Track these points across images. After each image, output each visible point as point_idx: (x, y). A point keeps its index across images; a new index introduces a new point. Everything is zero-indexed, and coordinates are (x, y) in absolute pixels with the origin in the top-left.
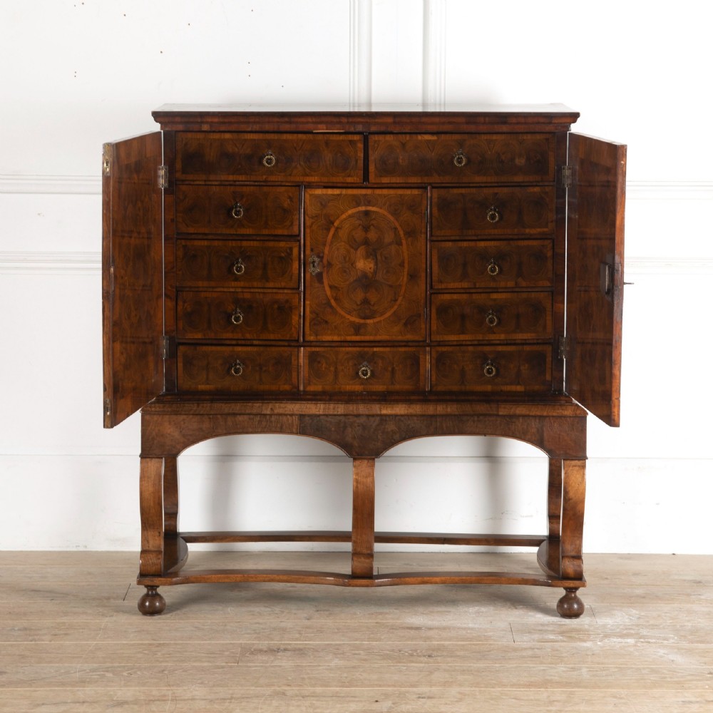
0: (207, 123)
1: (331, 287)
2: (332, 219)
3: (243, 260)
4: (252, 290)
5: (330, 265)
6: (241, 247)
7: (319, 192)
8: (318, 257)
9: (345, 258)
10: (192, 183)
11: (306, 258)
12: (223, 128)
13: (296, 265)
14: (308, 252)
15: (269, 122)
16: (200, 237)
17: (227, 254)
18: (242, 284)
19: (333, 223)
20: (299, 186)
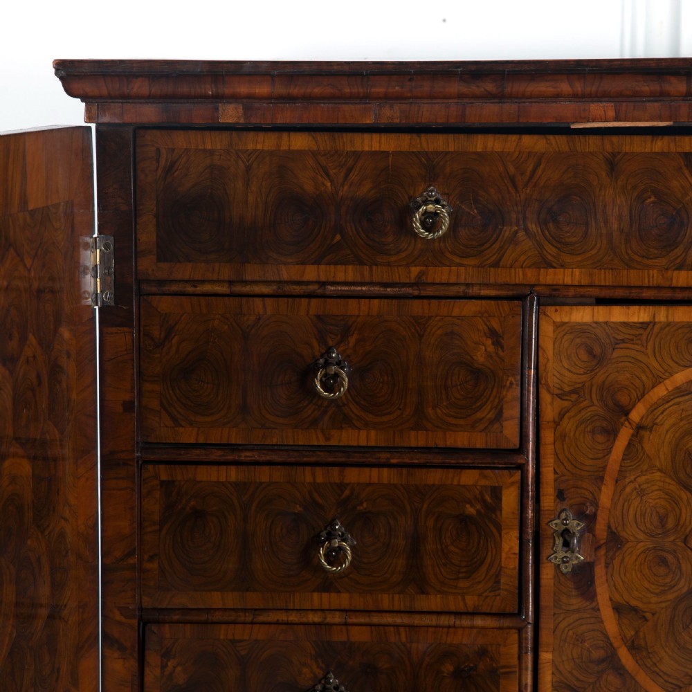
0: (235, 98)
1: (618, 609)
2: (624, 399)
3: (348, 527)
4: (375, 619)
5: (615, 540)
6: (342, 486)
7: (583, 315)
8: (580, 515)
9: (663, 520)
10: (190, 289)
11: (544, 521)
12: (286, 116)
13: (510, 542)
14: (548, 501)
15: (431, 97)
16: (216, 455)
17: (298, 509)
18: (344, 600)
19: (626, 412)
20: (521, 298)
